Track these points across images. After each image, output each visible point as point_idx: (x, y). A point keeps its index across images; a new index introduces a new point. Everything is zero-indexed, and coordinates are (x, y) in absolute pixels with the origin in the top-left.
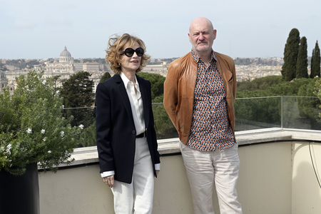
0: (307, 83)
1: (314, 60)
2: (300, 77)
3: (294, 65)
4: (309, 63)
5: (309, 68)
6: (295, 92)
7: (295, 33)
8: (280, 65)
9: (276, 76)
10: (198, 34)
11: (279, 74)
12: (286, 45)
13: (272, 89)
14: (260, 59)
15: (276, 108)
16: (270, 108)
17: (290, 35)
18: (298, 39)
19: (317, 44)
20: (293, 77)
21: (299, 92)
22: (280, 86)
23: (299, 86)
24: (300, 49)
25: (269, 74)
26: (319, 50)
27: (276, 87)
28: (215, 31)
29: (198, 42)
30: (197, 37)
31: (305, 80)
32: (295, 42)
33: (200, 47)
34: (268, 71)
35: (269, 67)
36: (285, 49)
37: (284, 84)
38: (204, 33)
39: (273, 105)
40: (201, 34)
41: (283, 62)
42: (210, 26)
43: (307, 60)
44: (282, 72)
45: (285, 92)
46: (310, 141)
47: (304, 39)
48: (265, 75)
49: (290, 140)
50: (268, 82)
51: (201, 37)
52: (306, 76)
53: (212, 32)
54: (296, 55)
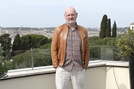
0: (111, 39)
1: (114, 29)
2: (108, 37)
3: (105, 31)
4: (112, 30)
5: (112, 33)
6: (106, 44)
7: (105, 17)
8: (99, 31)
9: (97, 36)
10: (69, 15)
11: (98, 35)
12: (101, 22)
13: (95, 42)
14: (90, 28)
15: (97, 51)
16: (95, 51)
17: (103, 18)
18: (107, 20)
19: (115, 22)
20: (105, 37)
21: (107, 44)
22: (99, 41)
23: (107, 41)
24: (108, 24)
25: (94, 35)
26: (116, 25)
27: (97, 41)
28: (77, 13)
29: (70, 19)
30: (69, 17)
31: (110, 38)
32: (106, 21)
33: (70, 22)
34: (93, 34)
35: (94, 32)
36: (101, 24)
37: (101, 40)
38: (72, 15)
39: (96, 50)
40: (71, 15)
41: (100, 30)
42: (75, 11)
43: (111, 29)
44: (100, 34)
45: (101, 44)
46: (114, 66)
47: (110, 19)
48: (92, 36)
49: (105, 66)
50: (93, 39)
51: (71, 17)
52: (110, 36)
53: (76, 14)
54: (106, 27)
